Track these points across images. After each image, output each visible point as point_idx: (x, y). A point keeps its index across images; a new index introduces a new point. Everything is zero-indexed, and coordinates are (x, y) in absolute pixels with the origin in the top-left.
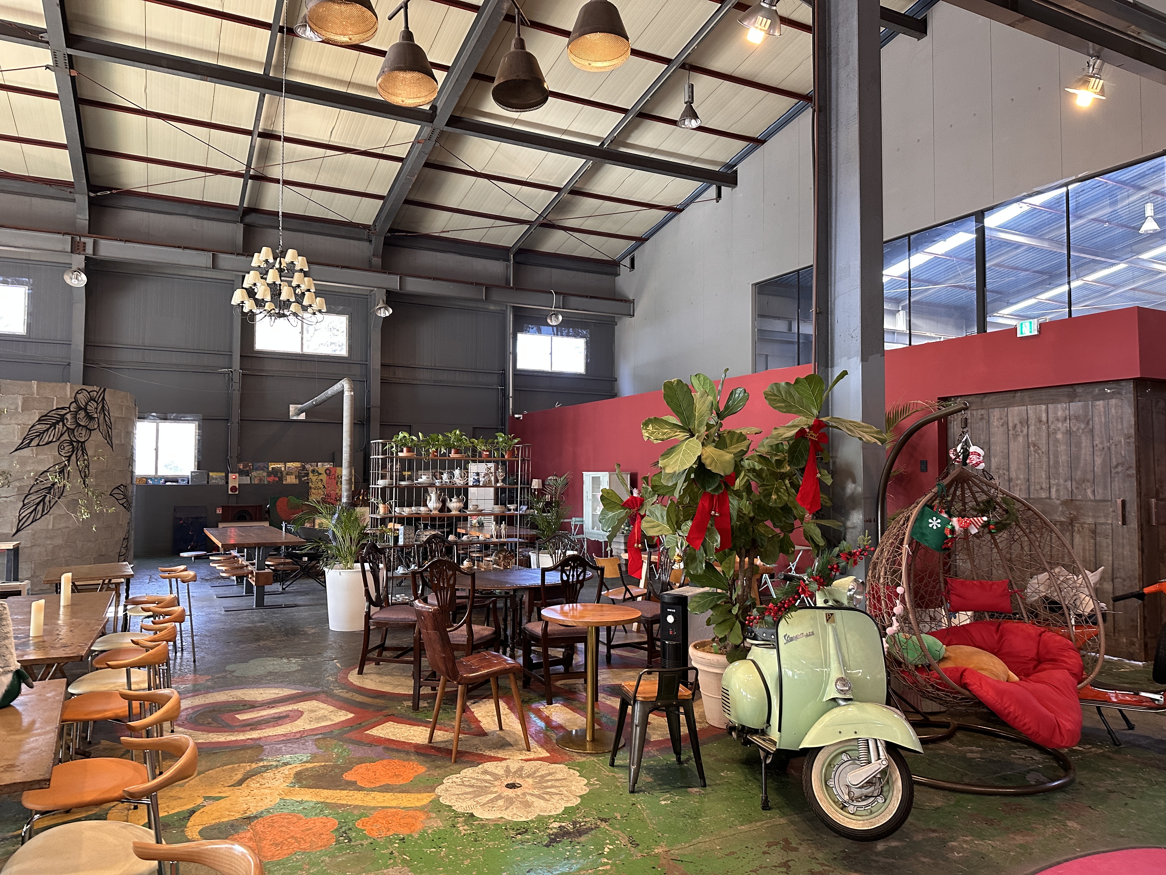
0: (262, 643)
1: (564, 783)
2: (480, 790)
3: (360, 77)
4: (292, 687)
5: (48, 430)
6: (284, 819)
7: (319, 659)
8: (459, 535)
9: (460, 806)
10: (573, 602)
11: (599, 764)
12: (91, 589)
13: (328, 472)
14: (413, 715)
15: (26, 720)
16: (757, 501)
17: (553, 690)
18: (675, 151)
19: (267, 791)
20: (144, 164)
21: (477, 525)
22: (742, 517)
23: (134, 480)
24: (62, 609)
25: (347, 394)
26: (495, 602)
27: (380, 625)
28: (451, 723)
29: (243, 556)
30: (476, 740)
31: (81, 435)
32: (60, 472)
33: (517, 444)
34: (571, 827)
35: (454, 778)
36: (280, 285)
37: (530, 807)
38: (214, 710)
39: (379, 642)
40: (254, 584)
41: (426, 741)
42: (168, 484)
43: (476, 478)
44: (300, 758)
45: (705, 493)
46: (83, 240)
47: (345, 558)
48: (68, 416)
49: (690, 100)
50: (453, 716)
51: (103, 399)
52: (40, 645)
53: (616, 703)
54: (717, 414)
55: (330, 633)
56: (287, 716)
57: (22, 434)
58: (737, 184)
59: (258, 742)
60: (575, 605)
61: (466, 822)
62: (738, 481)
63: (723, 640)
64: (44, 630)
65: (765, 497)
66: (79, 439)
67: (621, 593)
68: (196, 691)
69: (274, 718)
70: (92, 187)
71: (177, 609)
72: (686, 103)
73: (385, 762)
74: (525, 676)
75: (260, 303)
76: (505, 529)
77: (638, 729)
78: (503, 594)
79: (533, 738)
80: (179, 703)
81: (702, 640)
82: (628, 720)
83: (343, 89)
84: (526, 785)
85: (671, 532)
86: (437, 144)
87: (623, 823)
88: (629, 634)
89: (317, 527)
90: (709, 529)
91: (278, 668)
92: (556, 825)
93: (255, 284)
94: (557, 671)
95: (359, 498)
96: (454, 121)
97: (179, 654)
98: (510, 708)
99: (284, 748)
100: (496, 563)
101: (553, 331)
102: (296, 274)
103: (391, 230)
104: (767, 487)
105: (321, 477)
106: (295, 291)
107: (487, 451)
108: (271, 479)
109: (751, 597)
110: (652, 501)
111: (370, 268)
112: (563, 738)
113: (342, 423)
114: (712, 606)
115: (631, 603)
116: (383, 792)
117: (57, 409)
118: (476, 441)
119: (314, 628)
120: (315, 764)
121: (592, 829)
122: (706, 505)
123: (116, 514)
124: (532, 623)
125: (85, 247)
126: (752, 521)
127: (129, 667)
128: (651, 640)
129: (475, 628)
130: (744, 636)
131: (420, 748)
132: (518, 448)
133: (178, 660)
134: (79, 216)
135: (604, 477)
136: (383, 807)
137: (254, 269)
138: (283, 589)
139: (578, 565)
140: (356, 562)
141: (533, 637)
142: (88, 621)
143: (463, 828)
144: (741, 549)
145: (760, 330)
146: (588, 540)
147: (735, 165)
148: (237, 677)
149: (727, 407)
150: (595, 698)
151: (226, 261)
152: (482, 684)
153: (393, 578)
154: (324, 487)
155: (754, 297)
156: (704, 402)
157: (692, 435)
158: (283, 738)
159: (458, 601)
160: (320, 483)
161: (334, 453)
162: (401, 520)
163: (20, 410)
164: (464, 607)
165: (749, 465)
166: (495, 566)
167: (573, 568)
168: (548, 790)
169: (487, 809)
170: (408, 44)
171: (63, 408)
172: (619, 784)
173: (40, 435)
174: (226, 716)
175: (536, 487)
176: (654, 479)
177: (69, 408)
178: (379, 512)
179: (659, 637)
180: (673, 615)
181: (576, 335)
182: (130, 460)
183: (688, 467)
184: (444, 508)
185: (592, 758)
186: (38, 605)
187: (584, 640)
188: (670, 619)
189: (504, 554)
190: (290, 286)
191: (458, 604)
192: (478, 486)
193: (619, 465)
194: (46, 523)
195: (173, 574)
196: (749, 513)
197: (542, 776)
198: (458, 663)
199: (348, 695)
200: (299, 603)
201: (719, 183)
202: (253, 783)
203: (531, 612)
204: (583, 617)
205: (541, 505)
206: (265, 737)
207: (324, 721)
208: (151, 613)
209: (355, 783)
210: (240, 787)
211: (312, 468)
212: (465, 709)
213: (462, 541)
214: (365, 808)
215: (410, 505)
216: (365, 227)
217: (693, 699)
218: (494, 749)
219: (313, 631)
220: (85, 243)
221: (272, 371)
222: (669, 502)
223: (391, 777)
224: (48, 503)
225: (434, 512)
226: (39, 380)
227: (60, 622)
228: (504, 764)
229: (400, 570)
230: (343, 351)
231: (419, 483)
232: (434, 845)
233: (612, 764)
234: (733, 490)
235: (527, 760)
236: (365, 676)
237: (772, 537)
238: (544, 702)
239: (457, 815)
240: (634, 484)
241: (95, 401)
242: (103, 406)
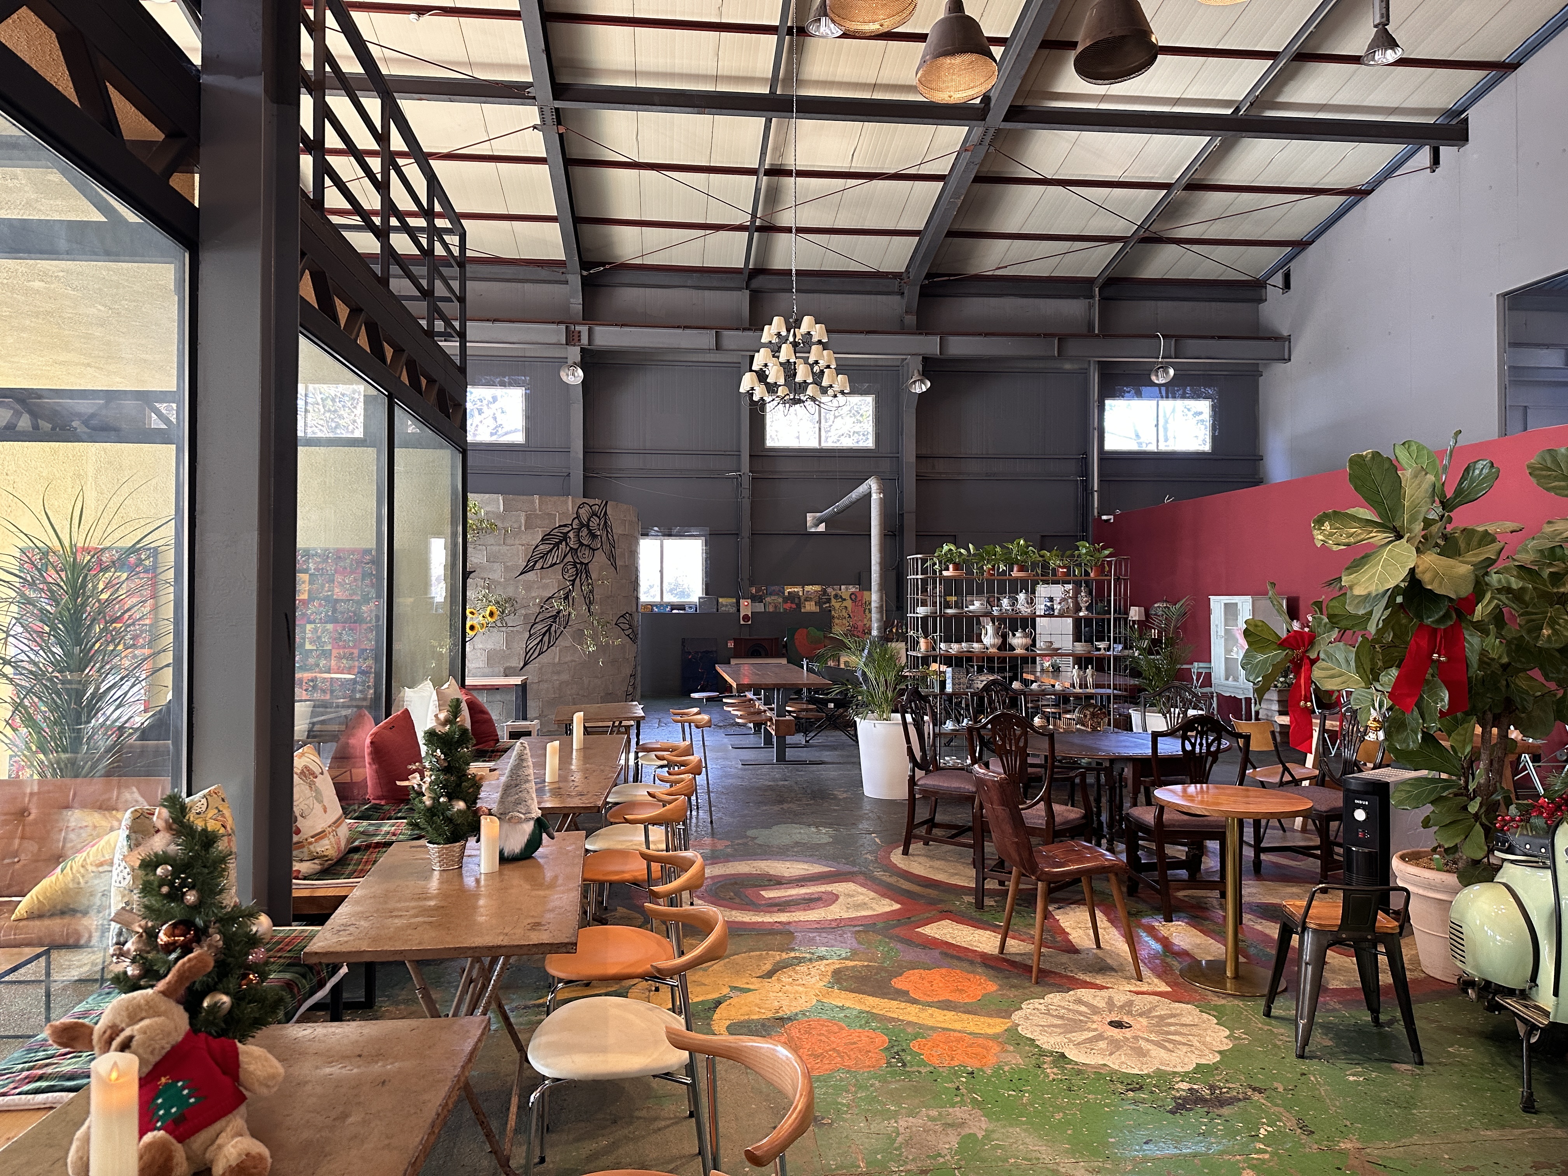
0: (785, 806)
1: (1195, 1030)
2: (1072, 1025)
3: (888, 76)
4: (824, 863)
5: (551, 551)
6: (823, 1025)
7: (853, 831)
8: (1026, 683)
9: (1048, 1041)
10: (1201, 783)
11: (1246, 1011)
12: (602, 731)
13: (853, 597)
14: (976, 915)
15: (549, 875)
16: (1515, 638)
17: (1172, 902)
18: (1357, 104)
19: (801, 989)
20: (636, 229)
21: (1051, 669)
22: (1488, 664)
23: (640, 607)
24: (574, 753)
25: (875, 496)
26: (1083, 776)
27: (928, 793)
28: (1028, 931)
29: (760, 699)
30: (1065, 958)
31: (585, 556)
32: (565, 599)
33: (1107, 557)
34: (1208, 1092)
35: (1036, 1003)
36: (795, 363)
37: (1145, 1056)
38: (736, 883)
39: (927, 816)
40: (773, 733)
41: (996, 951)
42: (674, 611)
43: (1049, 604)
44: (838, 953)
45: (1421, 626)
46: (578, 328)
47: (880, 706)
48: (571, 535)
49: (1384, 20)
50: (1031, 921)
51: (606, 513)
52: (557, 792)
53: (1273, 930)
54: (1442, 502)
55: (866, 799)
56: (819, 899)
57: (526, 555)
58: (1467, 140)
59: (787, 927)
60: (1204, 785)
61: (1055, 1063)
62: (1479, 607)
63: (1455, 849)
64: (559, 775)
65: (1529, 632)
66: (583, 560)
67: (1277, 773)
68: (713, 858)
69: (804, 899)
70: (585, 265)
71: (694, 759)
72: (1375, 26)
73: (944, 971)
74: (1130, 879)
75: (772, 388)
76: (1092, 675)
77: (1310, 968)
78: (1094, 765)
79: (1145, 964)
80: (704, 869)
81: (1413, 850)
82: (1290, 955)
83: (866, 95)
84: (1138, 1026)
85: (1363, 685)
86: (992, 149)
87: (1289, 1099)
88: (1288, 833)
89: (842, 666)
90: (1428, 682)
91: (805, 839)
92: (1185, 1086)
93: (766, 365)
94: (1178, 877)
95: (891, 630)
96: (1015, 113)
97: (694, 813)
98: (1110, 920)
99: (818, 938)
100: (1080, 722)
101: (1160, 392)
102: (814, 347)
103: (929, 276)
104: (1533, 617)
105: (845, 604)
106: (812, 369)
107: (1063, 568)
108: (788, 606)
109: (1502, 788)
110: (1329, 637)
111: (902, 330)
112: (1190, 968)
113: (870, 535)
114: (1432, 798)
115: (1292, 788)
116: (943, 1009)
117: (560, 526)
118: (1048, 554)
119: (846, 792)
120: (857, 962)
121: (1240, 1100)
122: (1424, 643)
123: (622, 646)
124: (1139, 808)
125: (579, 336)
126: (1505, 670)
127: (648, 823)
128: (1327, 845)
129: (1056, 807)
130: (1488, 847)
131: (987, 959)
132: (1109, 563)
133: (694, 820)
134: (572, 300)
135: (1245, 605)
136: (943, 1029)
137: (764, 345)
138: (807, 742)
139: (1208, 730)
140: (893, 712)
141: (1141, 826)
142: (602, 767)
143: (1051, 1071)
144: (1484, 713)
145: (1515, 367)
146: (1219, 695)
147: (1464, 111)
148: (760, 845)
149: (1459, 492)
150: (1239, 920)
151: (732, 339)
152: (1069, 884)
153: (940, 734)
154: (850, 616)
155: (1502, 314)
156: (1420, 485)
157: (1399, 537)
158: (816, 926)
159: (1030, 770)
160: (844, 611)
161: (859, 573)
162: (948, 660)
163: (523, 528)
164: (1039, 779)
165: (1500, 581)
166: (1078, 726)
167: (1202, 734)
168: (1170, 1037)
169: (1083, 1050)
170: (956, 17)
171: (565, 526)
172: (1280, 1043)
173: (544, 556)
174: (750, 892)
175: (1136, 618)
176: (1331, 604)
177: (571, 525)
178: (920, 649)
179: (1340, 840)
180: (1364, 809)
181: (1197, 396)
182: (635, 584)
183: (1392, 586)
184: (1004, 645)
185: (1236, 1002)
186: (553, 747)
187: (1221, 836)
188: (1360, 815)
189: (1092, 710)
190: (806, 362)
191: (1030, 774)
192: (1052, 616)
193: (1273, 584)
194: (552, 656)
195: (686, 718)
196: (1500, 658)
197: (1161, 1018)
198: (1036, 852)
199: (892, 880)
200: (826, 759)
201: (1435, 143)
202: (784, 977)
203: (1136, 792)
204: (1218, 804)
205: (1145, 644)
206: (795, 922)
207: (864, 909)
208: (665, 762)
209: (906, 993)
210: (770, 980)
211: (834, 593)
212: (1047, 915)
213: (1031, 690)
214: (921, 1026)
215: (959, 641)
216: (896, 275)
217: (1400, 934)
218: (1090, 972)
219: (845, 795)
220: (579, 332)
221: (786, 472)
222: (1360, 639)
223: (951, 992)
224: (553, 634)
225: (991, 650)
226: (540, 495)
227: (573, 767)
228: (1104, 993)
229: (949, 725)
230: (869, 443)
231: (970, 612)
232: (1014, 1088)
233: (1268, 1014)
234: (1471, 622)
235: (1138, 993)
236: (911, 858)
237: (1543, 695)
238: (1160, 918)
239: (1042, 1053)
240: (1293, 613)
241: (596, 515)
242: (606, 522)
